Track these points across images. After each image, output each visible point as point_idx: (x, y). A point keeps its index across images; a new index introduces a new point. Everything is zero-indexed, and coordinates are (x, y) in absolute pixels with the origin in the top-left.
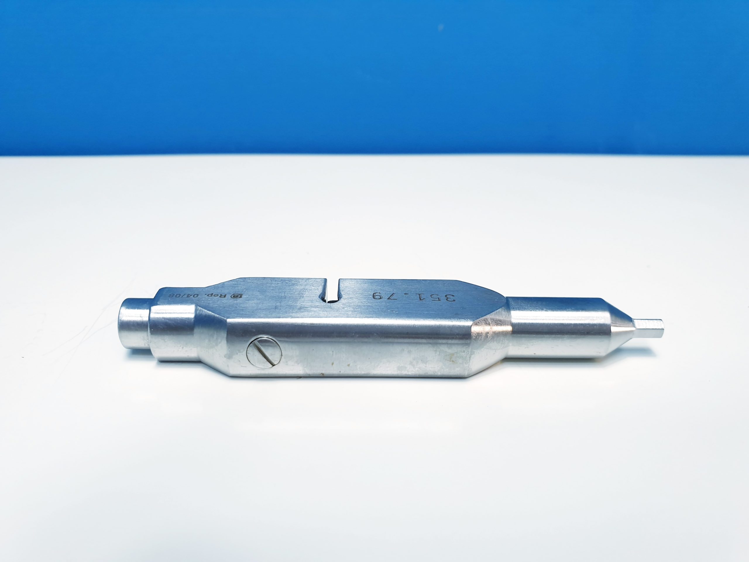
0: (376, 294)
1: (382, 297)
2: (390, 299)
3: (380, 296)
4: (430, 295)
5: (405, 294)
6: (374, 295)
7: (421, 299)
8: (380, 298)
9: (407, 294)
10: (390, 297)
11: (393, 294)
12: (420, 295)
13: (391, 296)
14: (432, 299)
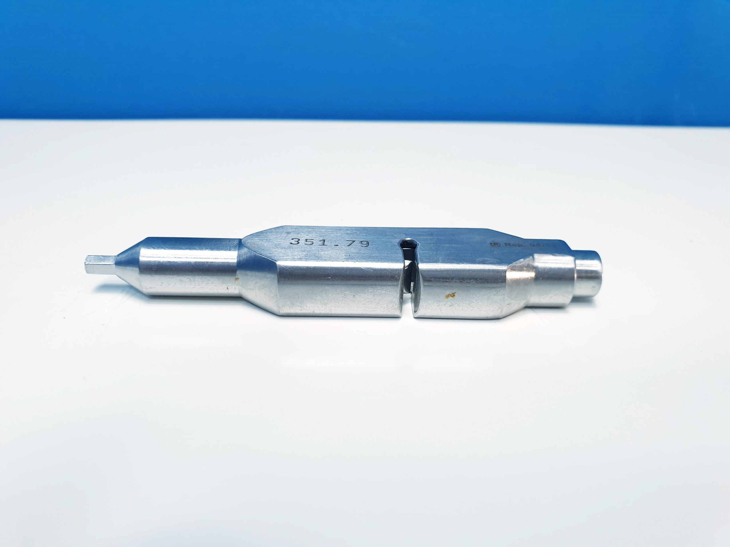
0: (365, 245)
1: (360, 243)
2: (353, 241)
3: (362, 244)
4: (314, 244)
5: (338, 245)
6: (367, 245)
7: (323, 241)
8: (363, 242)
9: (336, 245)
10: (353, 243)
11: (349, 246)
12: (324, 244)
13: (351, 244)
14: (312, 241)
